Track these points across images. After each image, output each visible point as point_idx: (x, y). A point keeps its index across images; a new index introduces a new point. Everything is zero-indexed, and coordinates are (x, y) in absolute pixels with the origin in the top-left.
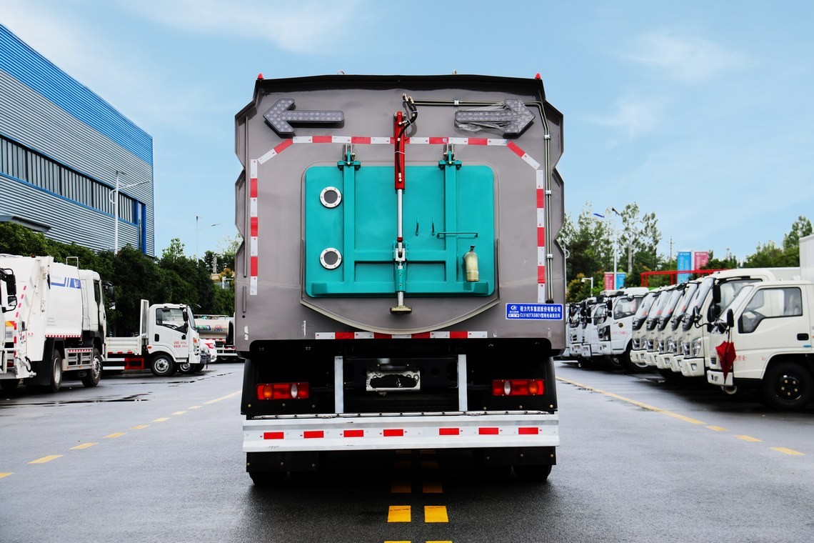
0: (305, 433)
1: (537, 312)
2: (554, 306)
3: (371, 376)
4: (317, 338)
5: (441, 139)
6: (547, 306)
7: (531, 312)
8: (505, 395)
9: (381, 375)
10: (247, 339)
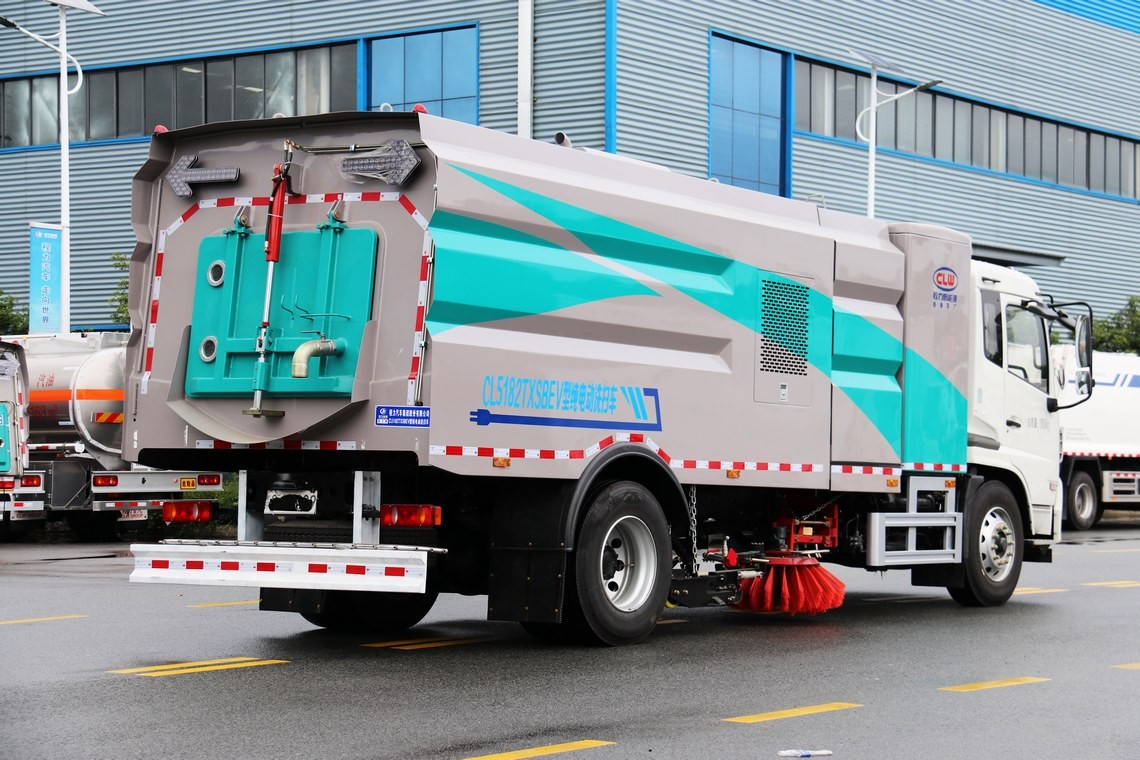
0: (187, 562)
1: (405, 417)
2: (423, 409)
3: (271, 495)
4: (198, 447)
5: (336, 195)
6: (416, 409)
7: (400, 417)
8: (392, 522)
9: (280, 495)
10: (135, 447)
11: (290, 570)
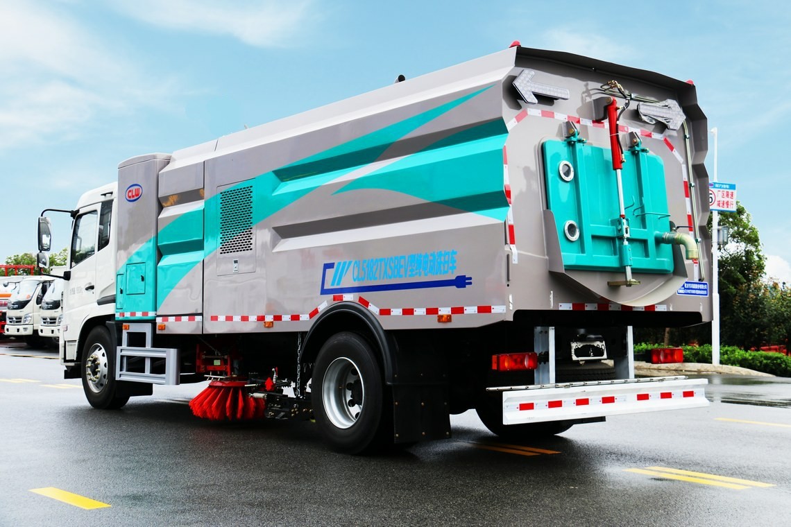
1: (694, 289)
2: (703, 284)
3: (574, 345)
4: (560, 309)
5: (624, 127)
6: (699, 284)
7: (691, 289)
8: (660, 360)
9: (580, 345)
10: (510, 308)
11: (625, 400)
